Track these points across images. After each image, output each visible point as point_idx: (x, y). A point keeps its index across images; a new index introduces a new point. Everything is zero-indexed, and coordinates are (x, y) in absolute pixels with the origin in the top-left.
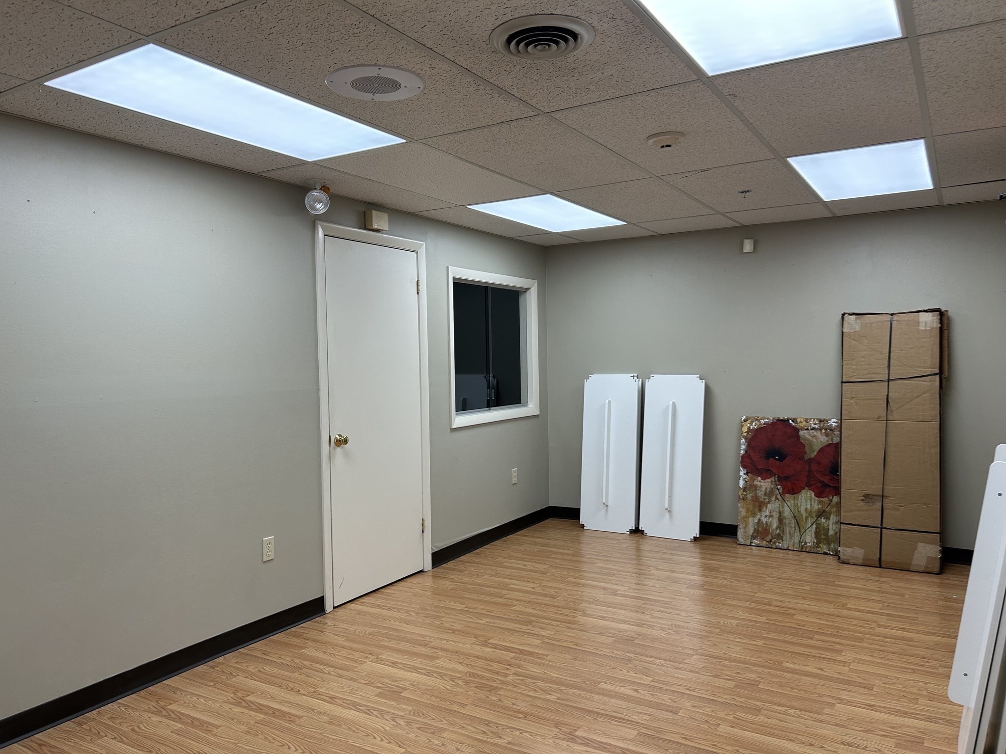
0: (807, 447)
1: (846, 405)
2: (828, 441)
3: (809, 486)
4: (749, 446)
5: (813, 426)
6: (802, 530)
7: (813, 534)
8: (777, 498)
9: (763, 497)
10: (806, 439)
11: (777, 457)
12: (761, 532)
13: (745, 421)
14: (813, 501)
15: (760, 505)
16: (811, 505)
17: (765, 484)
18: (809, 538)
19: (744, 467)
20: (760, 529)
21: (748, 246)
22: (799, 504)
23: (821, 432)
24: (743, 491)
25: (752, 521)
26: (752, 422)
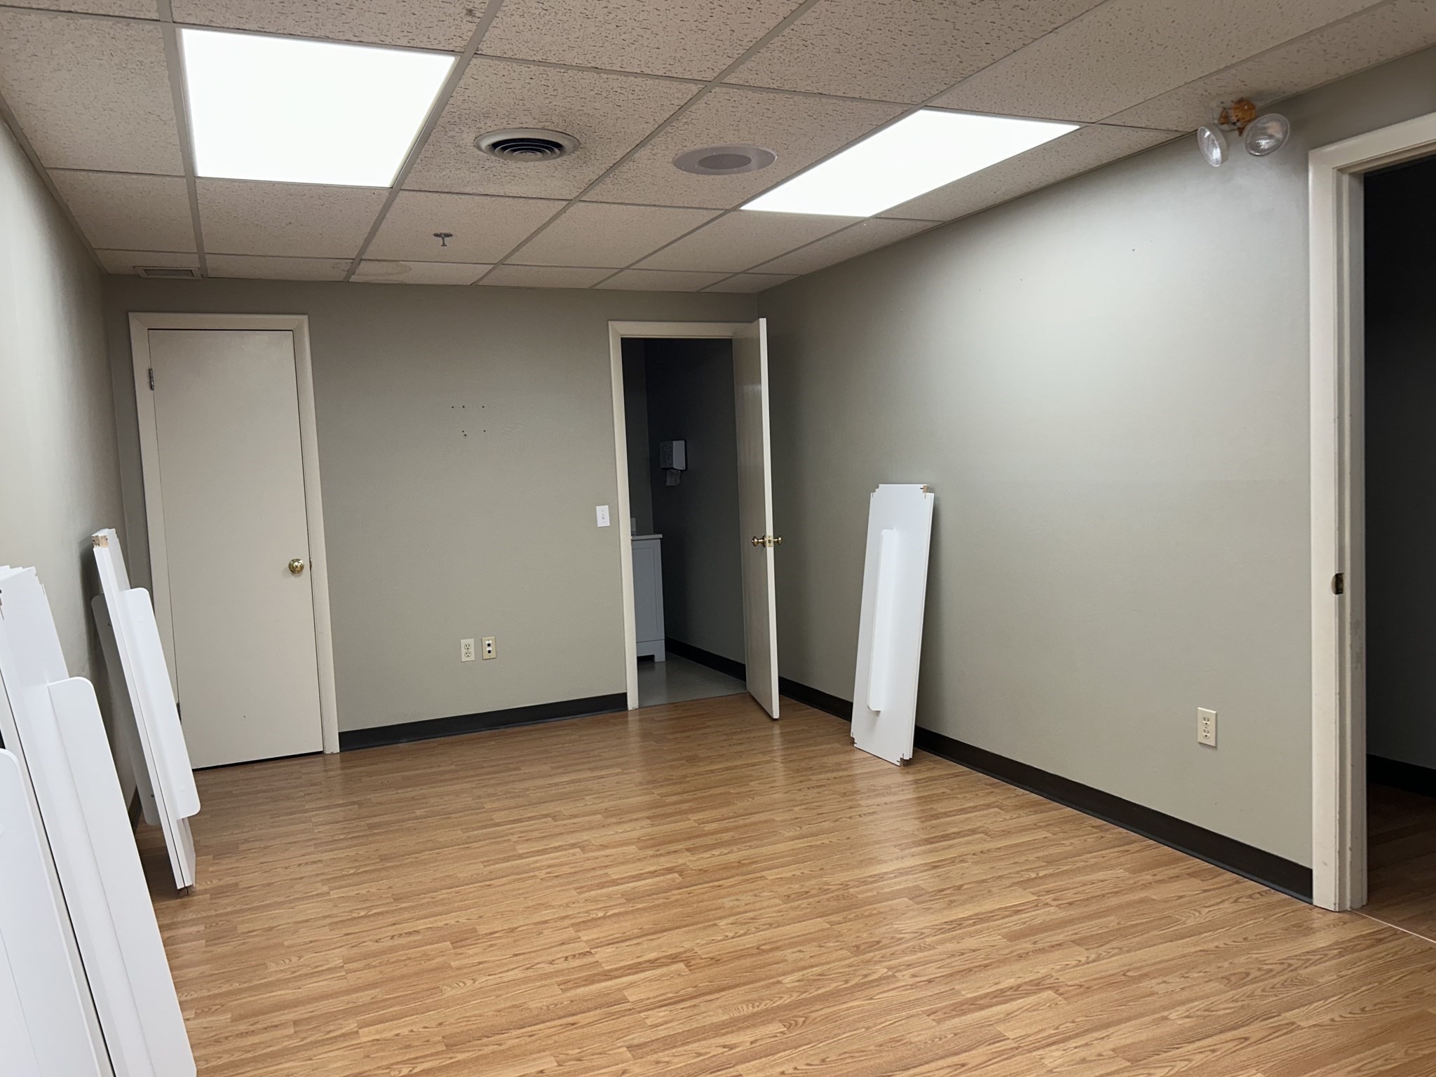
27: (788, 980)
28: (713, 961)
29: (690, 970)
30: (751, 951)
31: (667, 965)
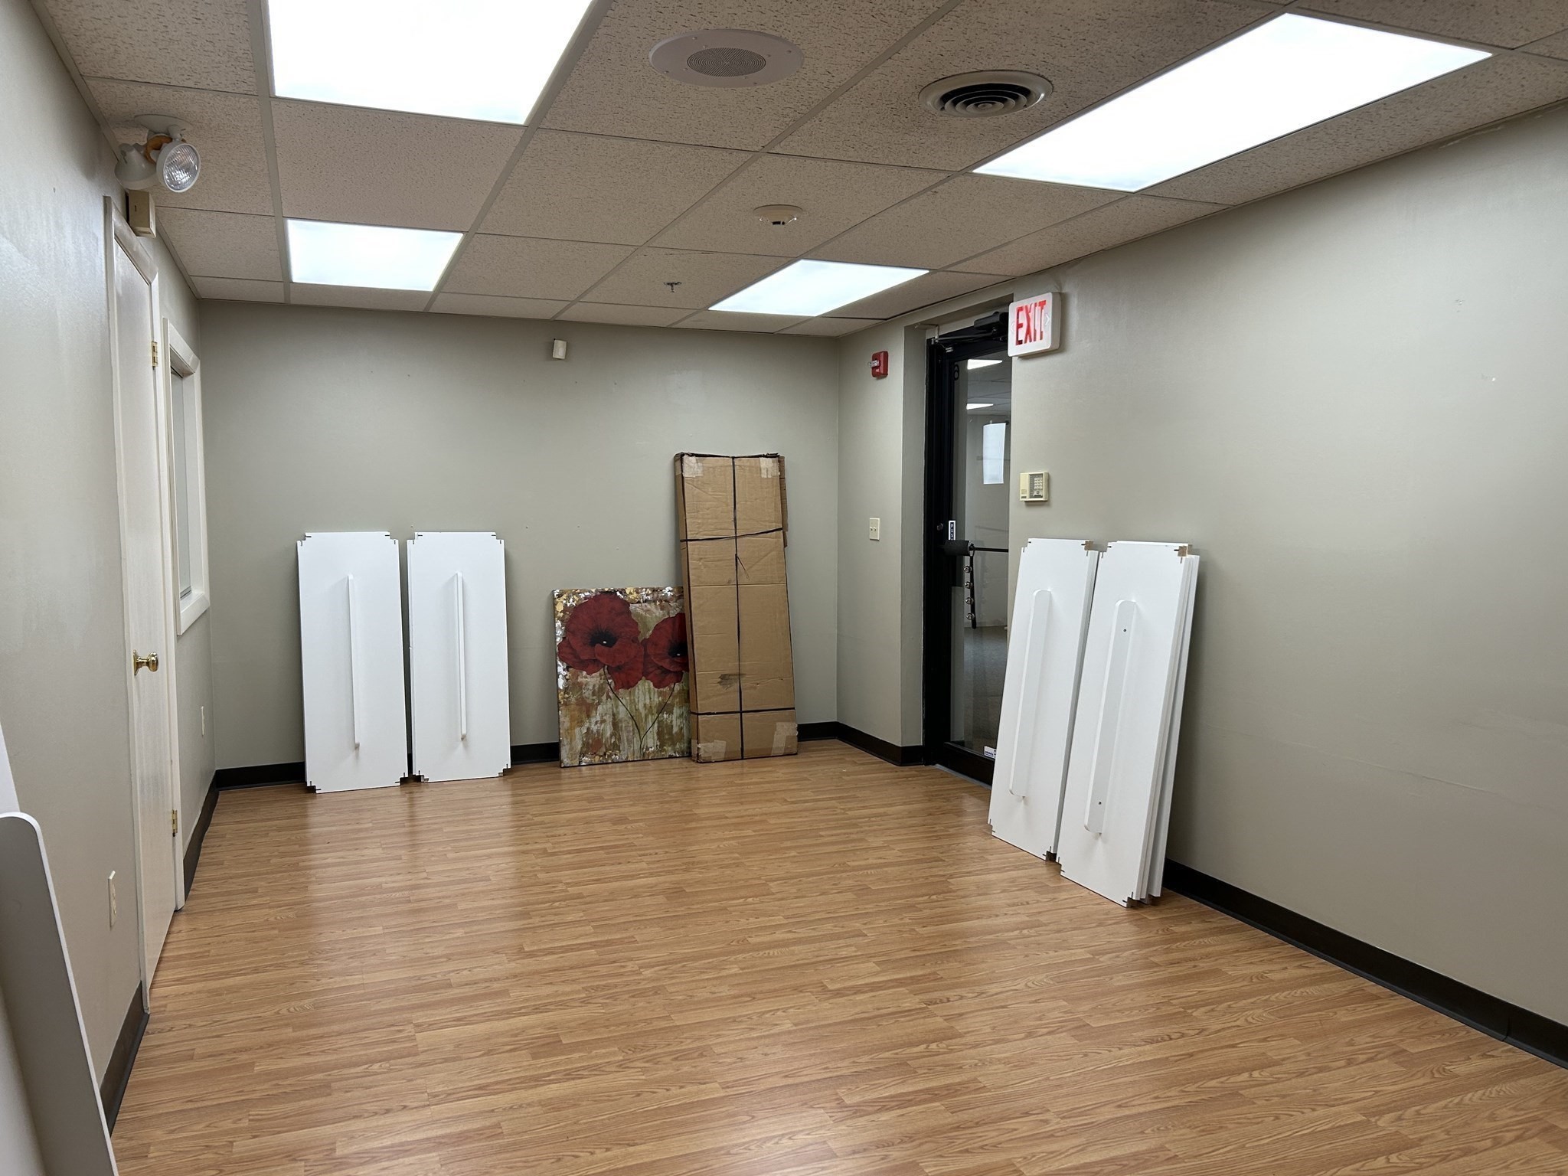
0: (640, 625)
1: (695, 569)
2: (664, 615)
3: (646, 675)
4: (567, 631)
5: (645, 597)
6: (642, 733)
7: (655, 735)
8: (608, 697)
9: (591, 697)
10: (639, 615)
11: (605, 642)
12: (592, 744)
13: (559, 596)
14: (652, 693)
15: (588, 709)
16: (650, 698)
17: (591, 680)
18: (651, 742)
19: (562, 660)
20: (590, 741)
21: (560, 350)
22: (636, 700)
23: (655, 604)
24: (565, 693)
25: (579, 733)
26: (568, 598)
27: (735, 970)
28: (801, 989)
29: (822, 983)
30: (762, 996)
31: (844, 988)
